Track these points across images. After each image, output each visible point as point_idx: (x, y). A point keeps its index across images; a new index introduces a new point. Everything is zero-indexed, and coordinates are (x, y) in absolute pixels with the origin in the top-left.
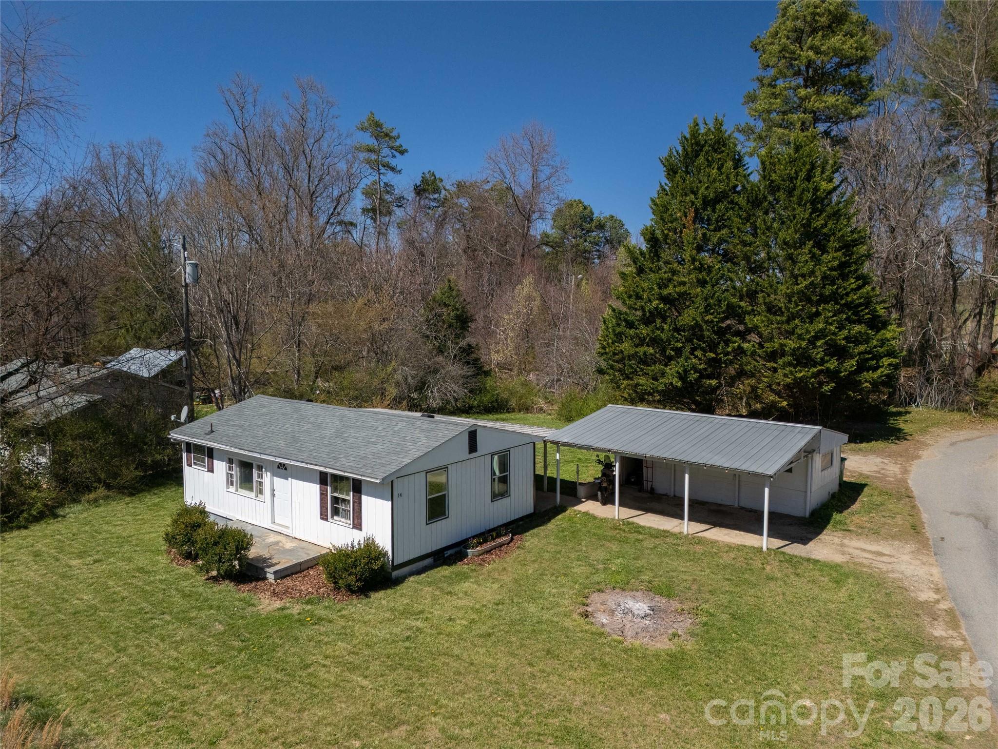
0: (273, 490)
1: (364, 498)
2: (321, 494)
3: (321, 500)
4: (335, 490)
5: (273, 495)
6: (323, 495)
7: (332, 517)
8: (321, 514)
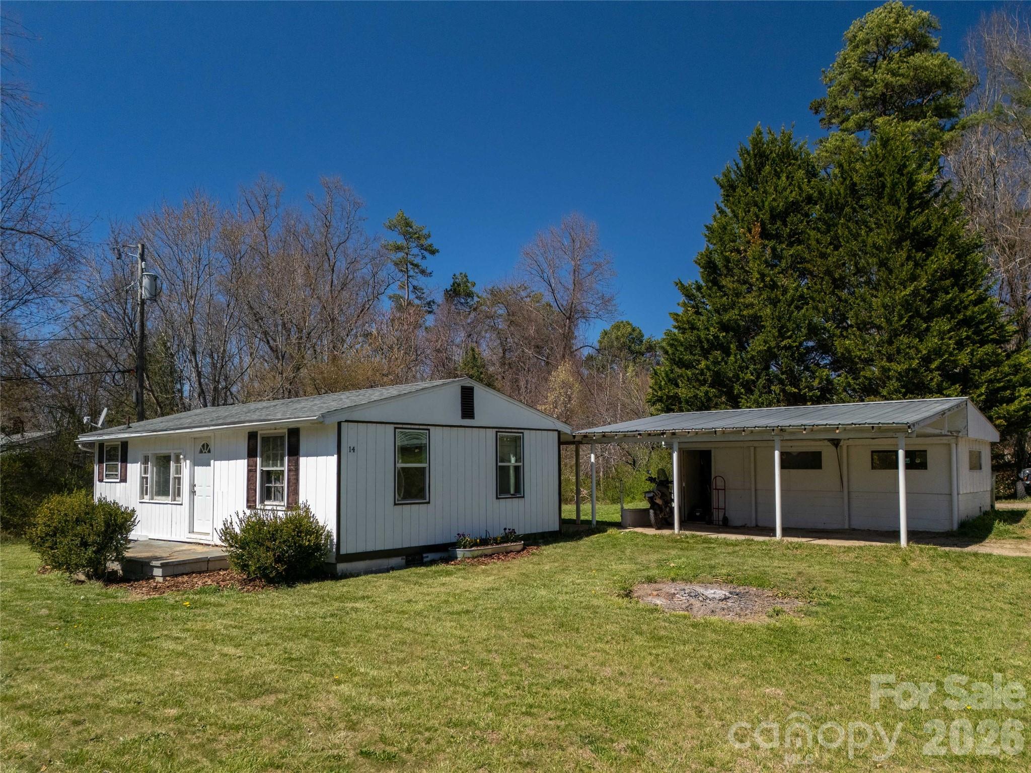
0: (193, 486)
1: (303, 460)
2: (249, 471)
3: (248, 480)
4: (265, 462)
5: (193, 492)
6: (251, 471)
7: (262, 502)
8: (248, 501)
